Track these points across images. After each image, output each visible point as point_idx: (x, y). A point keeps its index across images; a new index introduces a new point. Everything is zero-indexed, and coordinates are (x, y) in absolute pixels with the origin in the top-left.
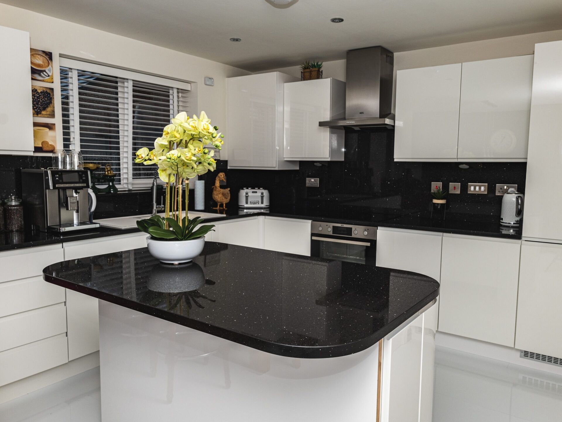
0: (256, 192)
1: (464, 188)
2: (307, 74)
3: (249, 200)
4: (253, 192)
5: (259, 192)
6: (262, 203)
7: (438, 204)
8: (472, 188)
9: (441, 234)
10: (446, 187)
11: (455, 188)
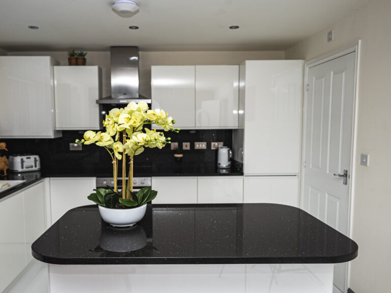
0: (29, 158)
1: (192, 146)
2: (74, 61)
3: (25, 165)
4: (27, 158)
5: (33, 157)
6: (36, 166)
7: (178, 157)
8: (197, 146)
9: (196, 177)
10: (180, 146)
11: (186, 146)
